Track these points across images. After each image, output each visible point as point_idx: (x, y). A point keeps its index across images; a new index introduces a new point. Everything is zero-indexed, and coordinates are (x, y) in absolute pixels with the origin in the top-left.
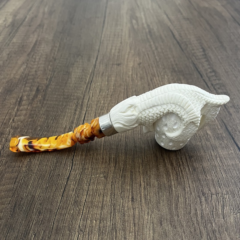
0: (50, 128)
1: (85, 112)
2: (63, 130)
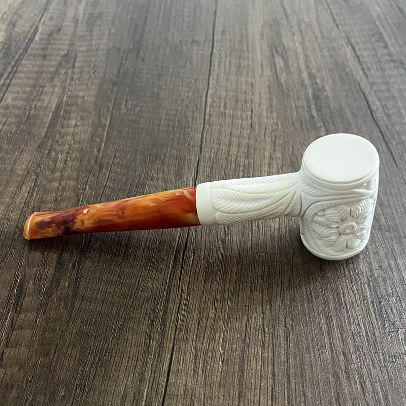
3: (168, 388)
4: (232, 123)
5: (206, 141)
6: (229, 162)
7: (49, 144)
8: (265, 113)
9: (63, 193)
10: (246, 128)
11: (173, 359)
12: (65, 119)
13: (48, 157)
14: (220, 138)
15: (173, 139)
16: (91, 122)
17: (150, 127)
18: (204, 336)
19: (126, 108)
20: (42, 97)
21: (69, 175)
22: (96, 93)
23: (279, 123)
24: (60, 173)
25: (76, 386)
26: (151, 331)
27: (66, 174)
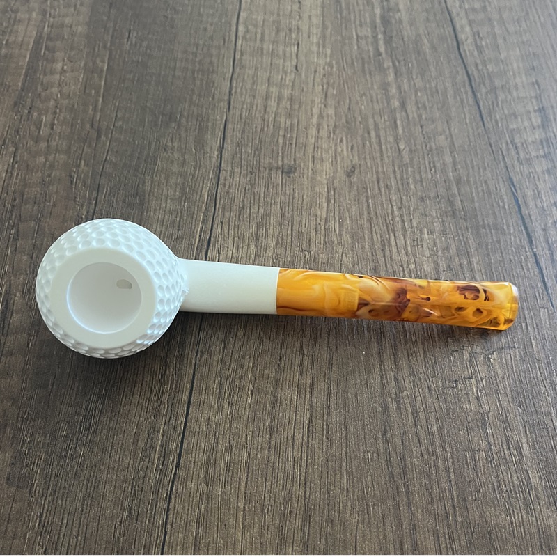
0: (95, 431)
1: (192, 372)
2: (131, 440)
3: (188, 424)
4: (271, 64)
5: (236, 92)
6: (266, 123)
7: (29, 100)
8: (315, 49)
9: (52, 173)
10: (289, 71)
11: (194, 389)
12: (47, 60)
13: (28, 120)
14: (255, 88)
15: (193, 90)
16: (82, 65)
17: (163, 73)
18: (231, 361)
19: (129, 43)
20: (15, 27)
21: (57, 145)
22: (87, 20)
23: (334, 62)
24: (46, 143)
25: (81, 425)
26: (167, 356)
27: (54, 143)
